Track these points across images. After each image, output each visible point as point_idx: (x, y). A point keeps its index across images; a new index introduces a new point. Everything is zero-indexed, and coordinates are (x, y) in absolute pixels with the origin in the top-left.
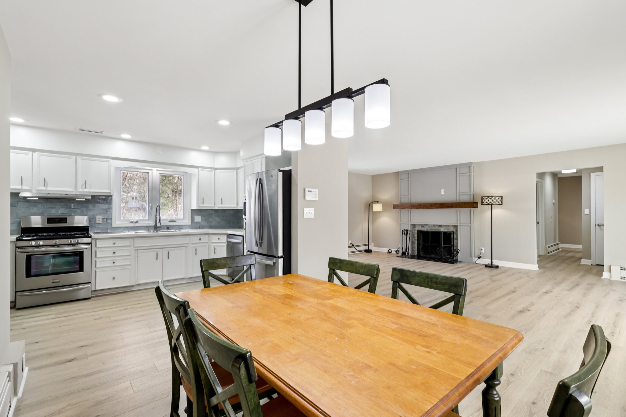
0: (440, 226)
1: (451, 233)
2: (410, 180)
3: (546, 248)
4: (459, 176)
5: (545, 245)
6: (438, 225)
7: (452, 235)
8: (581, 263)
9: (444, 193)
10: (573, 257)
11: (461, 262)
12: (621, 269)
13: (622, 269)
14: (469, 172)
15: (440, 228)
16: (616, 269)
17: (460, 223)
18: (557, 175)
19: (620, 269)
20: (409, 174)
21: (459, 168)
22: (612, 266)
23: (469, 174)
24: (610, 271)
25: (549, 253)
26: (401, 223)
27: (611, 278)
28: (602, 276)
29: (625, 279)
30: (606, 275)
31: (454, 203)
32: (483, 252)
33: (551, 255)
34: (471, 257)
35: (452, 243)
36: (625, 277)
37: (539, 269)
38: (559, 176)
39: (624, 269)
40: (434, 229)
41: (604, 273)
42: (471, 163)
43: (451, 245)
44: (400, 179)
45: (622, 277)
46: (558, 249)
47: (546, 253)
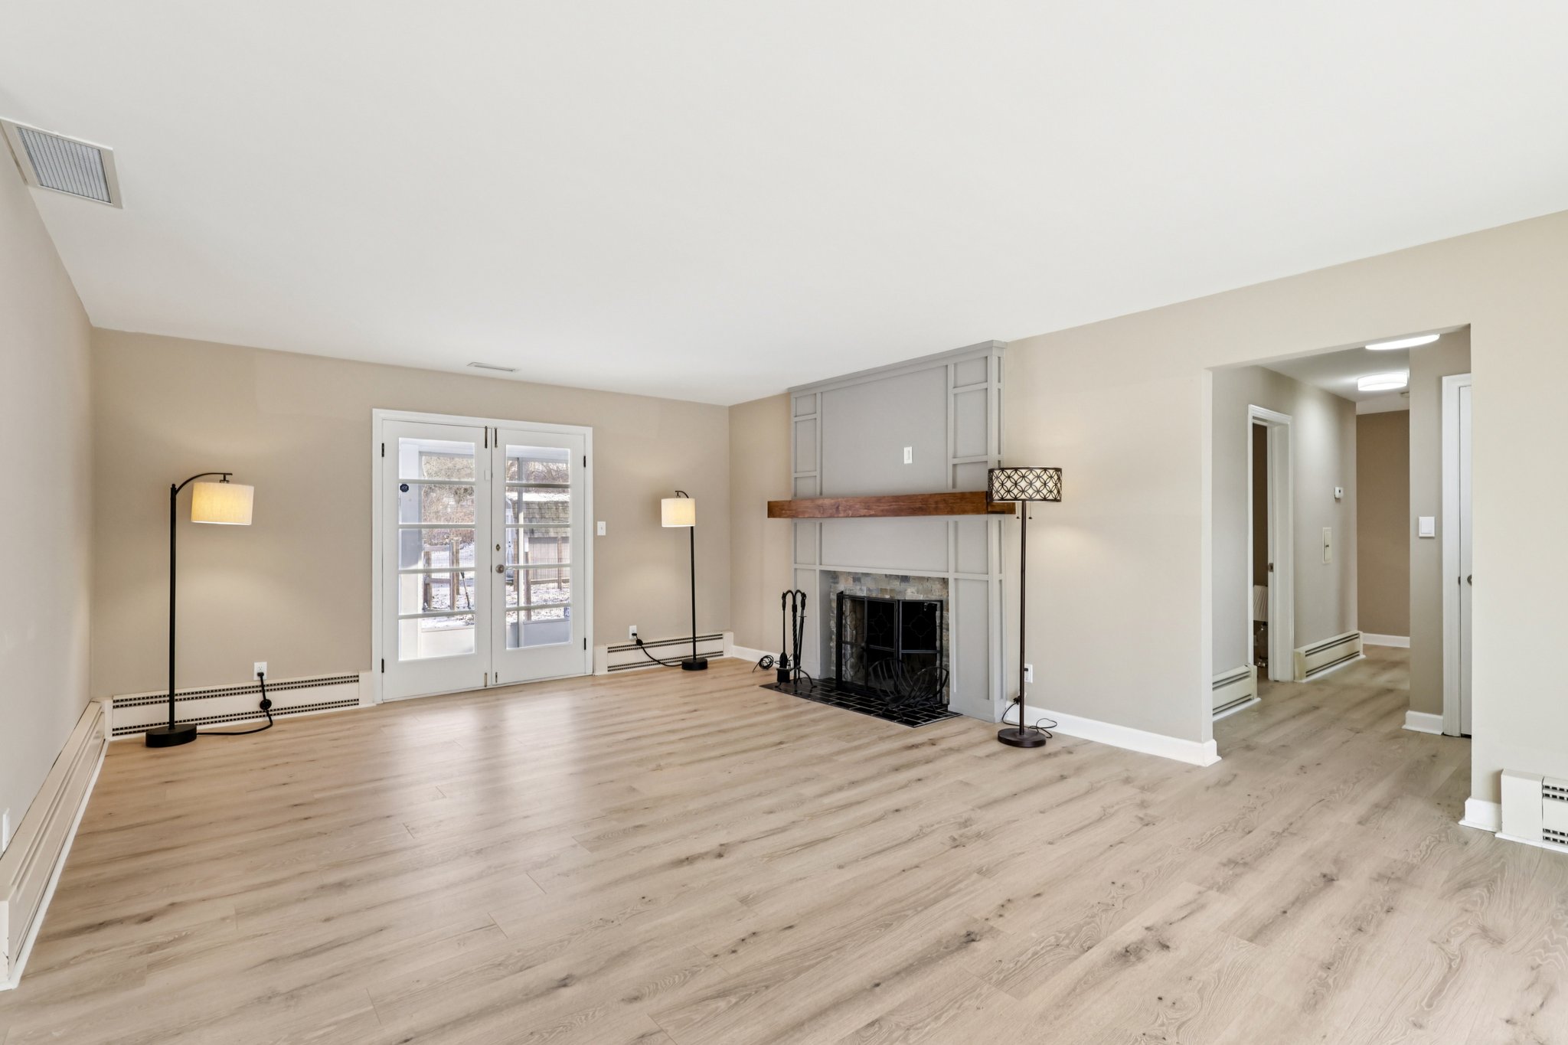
0: (905, 579)
1: (936, 605)
2: (818, 416)
3: (1296, 655)
4: (955, 395)
5: (1296, 647)
6: (898, 576)
7: (938, 613)
8: (1404, 727)
9: (910, 461)
10: (1390, 691)
11: (957, 715)
12: (1546, 791)
13: (1551, 793)
14: (982, 378)
15: (904, 585)
16: (1520, 791)
17: (956, 571)
18: (1354, 404)
19: (1539, 791)
20: (815, 394)
21: (956, 365)
22: (1503, 777)
23: (984, 386)
24: (1497, 798)
25: (1309, 673)
26: (798, 566)
27: (1500, 829)
28: (1461, 814)
29: (1562, 842)
30: (1477, 813)
31: (932, 496)
32: (1032, 681)
33: (1315, 683)
34: (988, 699)
35: (938, 644)
36: (1562, 834)
37: (1220, 758)
38: (1361, 409)
39: (1559, 794)
40: (888, 588)
41: (1469, 803)
42: (989, 345)
43: (935, 648)
44: (793, 414)
45: (1548, 831)
46: (1352, 655)
47: (1297, 674)
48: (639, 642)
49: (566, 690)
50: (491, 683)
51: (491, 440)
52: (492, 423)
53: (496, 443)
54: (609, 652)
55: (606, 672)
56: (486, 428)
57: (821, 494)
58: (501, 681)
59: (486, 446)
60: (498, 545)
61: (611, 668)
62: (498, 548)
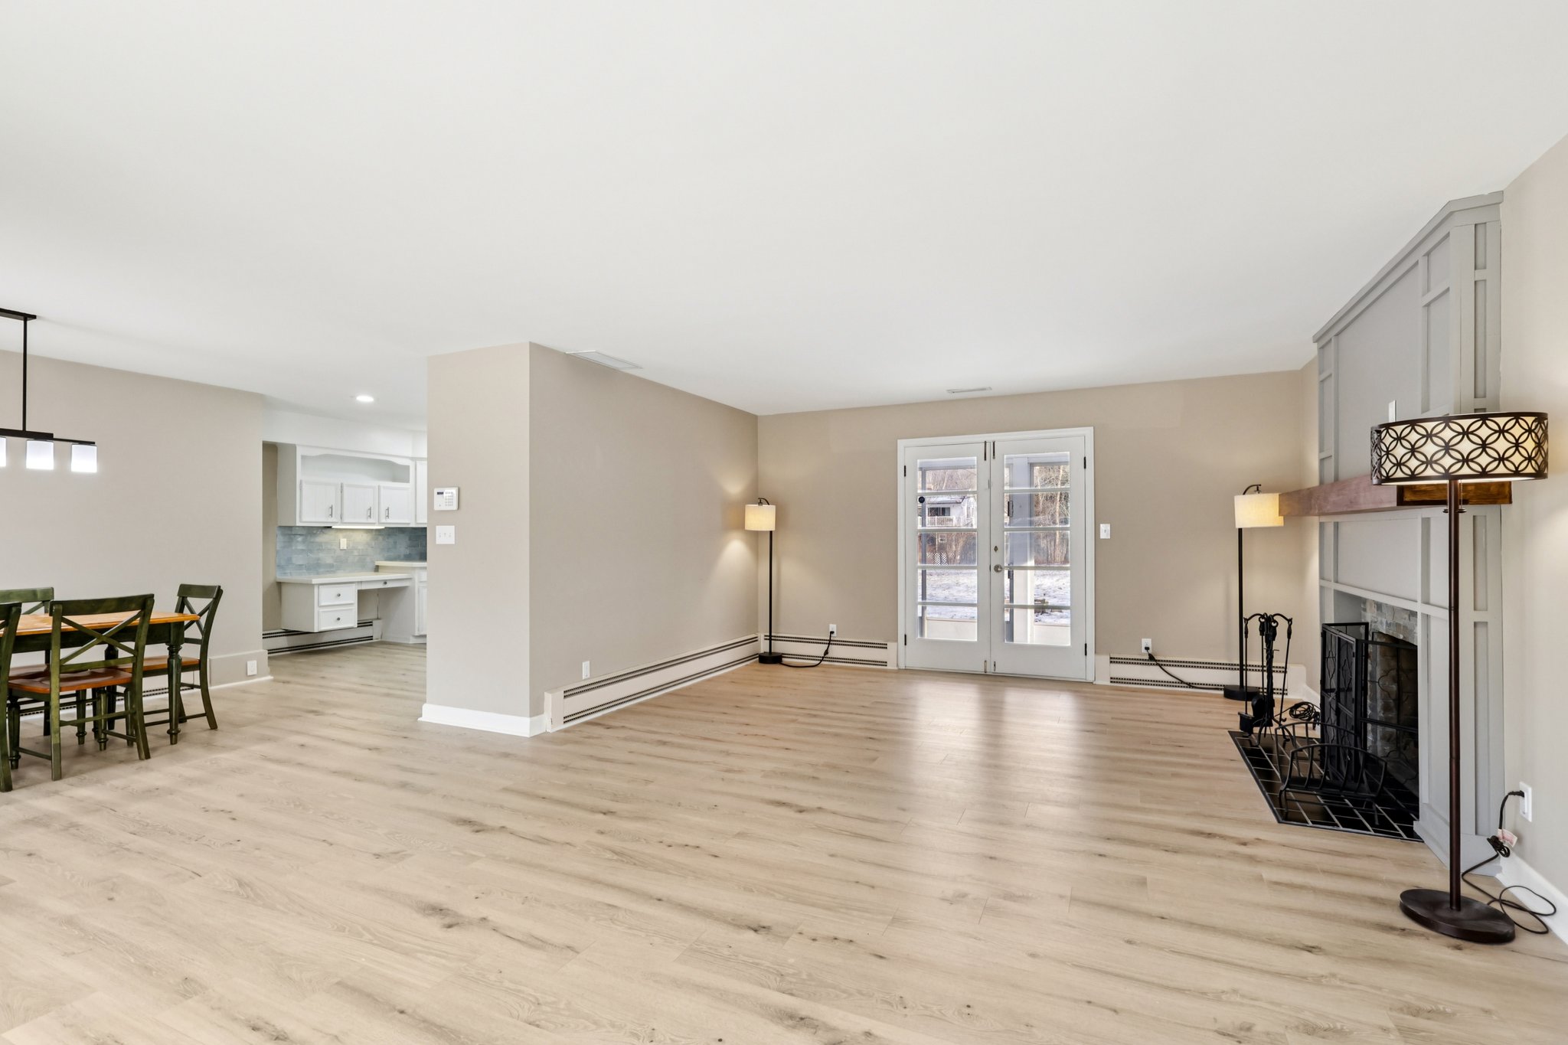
4: (1426, 307)
17: (1426, 602)
21: (1428, 256)
48: (1151, 658)
49: (1069, 690)
50: (990, 670)
51: (990, 452)
52: (990, 437)
53: (994, 455)
54: (1111, 662)
55: (1108, 683)
56: (985, 443)
57: (1337, 479)
58: (1000, 670)
59: (985, 459)
60: (996, 547)
61: (1113, 680)
62: (996, 549)
